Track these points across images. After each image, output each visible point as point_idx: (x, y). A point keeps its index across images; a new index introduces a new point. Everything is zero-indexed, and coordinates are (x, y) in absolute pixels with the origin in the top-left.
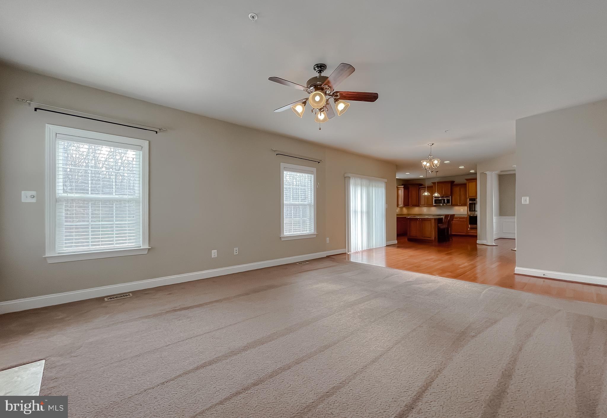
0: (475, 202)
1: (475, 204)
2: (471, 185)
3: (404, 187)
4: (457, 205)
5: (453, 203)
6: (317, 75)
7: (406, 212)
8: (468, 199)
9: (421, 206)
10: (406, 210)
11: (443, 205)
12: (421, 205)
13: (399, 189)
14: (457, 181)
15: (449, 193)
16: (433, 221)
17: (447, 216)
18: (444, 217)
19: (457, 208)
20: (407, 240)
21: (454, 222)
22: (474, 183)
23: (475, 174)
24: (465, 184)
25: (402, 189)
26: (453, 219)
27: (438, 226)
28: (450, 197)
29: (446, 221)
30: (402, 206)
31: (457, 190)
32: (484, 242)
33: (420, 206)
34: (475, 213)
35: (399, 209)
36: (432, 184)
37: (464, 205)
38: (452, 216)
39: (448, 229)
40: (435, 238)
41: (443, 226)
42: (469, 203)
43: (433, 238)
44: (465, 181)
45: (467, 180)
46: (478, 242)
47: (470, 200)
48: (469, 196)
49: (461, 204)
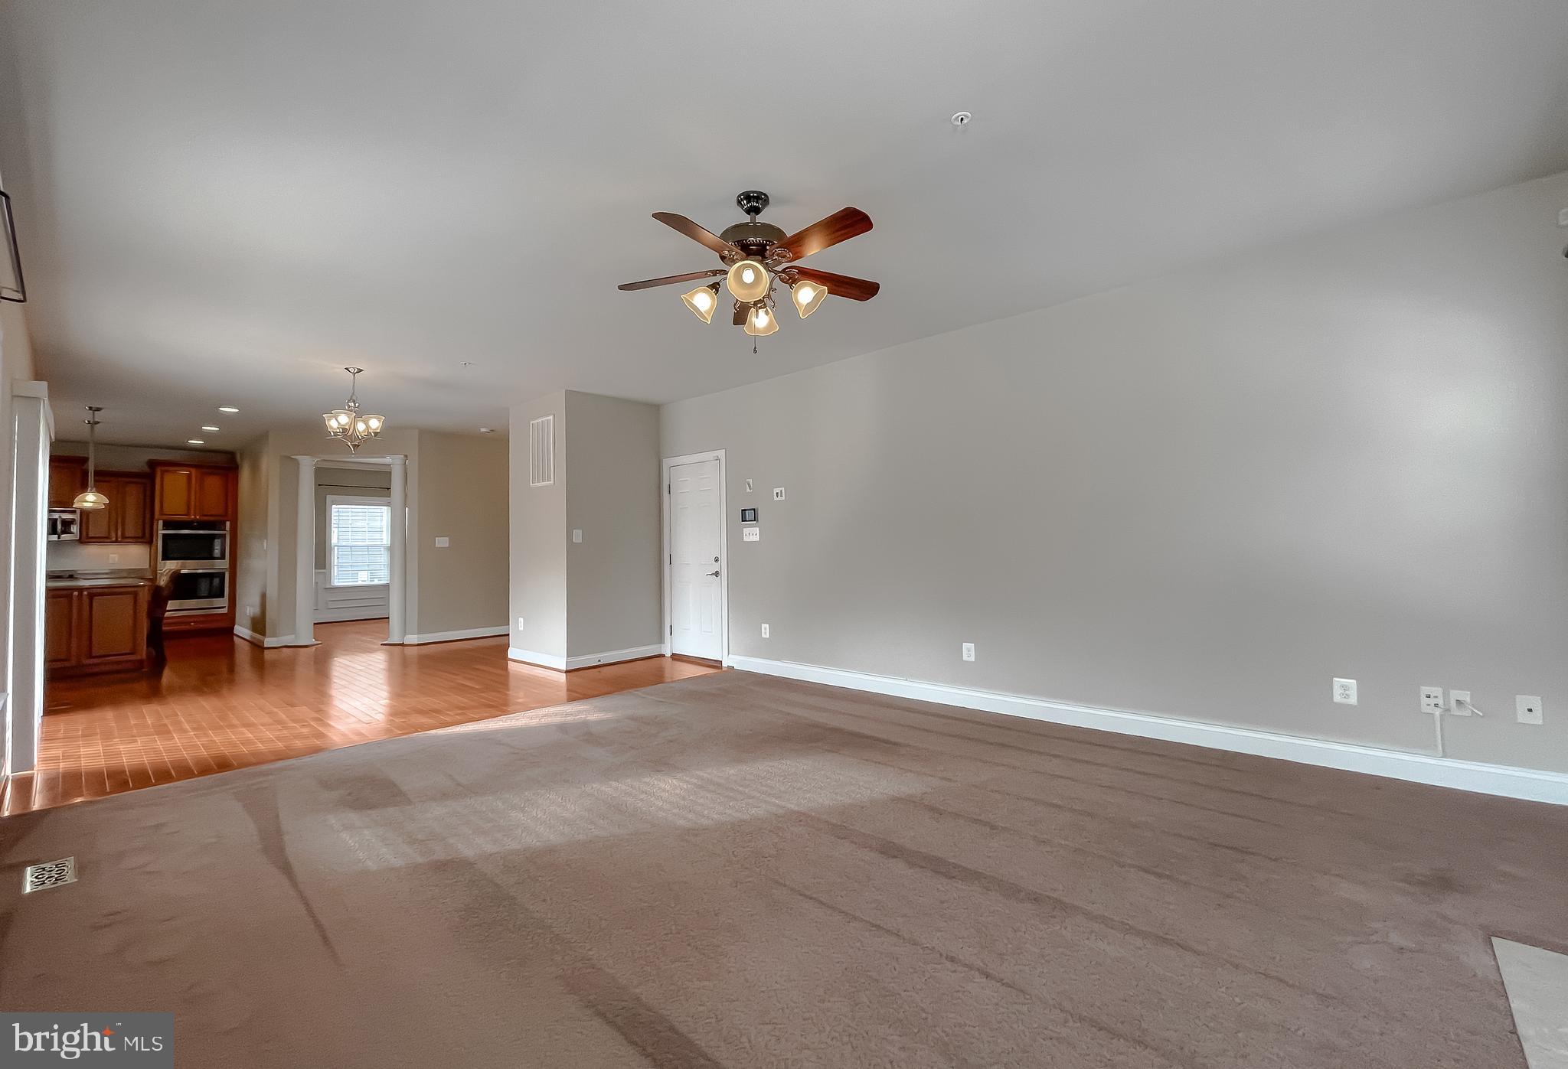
5: (90, 533)
6: (746, 218)
8: (161, 523)
42: (160, 535)
43: (143, 653)
45: (153, 464)
46: (269, 642)
47: (167, 526)
48: (162, 513)
49: (123, 537)
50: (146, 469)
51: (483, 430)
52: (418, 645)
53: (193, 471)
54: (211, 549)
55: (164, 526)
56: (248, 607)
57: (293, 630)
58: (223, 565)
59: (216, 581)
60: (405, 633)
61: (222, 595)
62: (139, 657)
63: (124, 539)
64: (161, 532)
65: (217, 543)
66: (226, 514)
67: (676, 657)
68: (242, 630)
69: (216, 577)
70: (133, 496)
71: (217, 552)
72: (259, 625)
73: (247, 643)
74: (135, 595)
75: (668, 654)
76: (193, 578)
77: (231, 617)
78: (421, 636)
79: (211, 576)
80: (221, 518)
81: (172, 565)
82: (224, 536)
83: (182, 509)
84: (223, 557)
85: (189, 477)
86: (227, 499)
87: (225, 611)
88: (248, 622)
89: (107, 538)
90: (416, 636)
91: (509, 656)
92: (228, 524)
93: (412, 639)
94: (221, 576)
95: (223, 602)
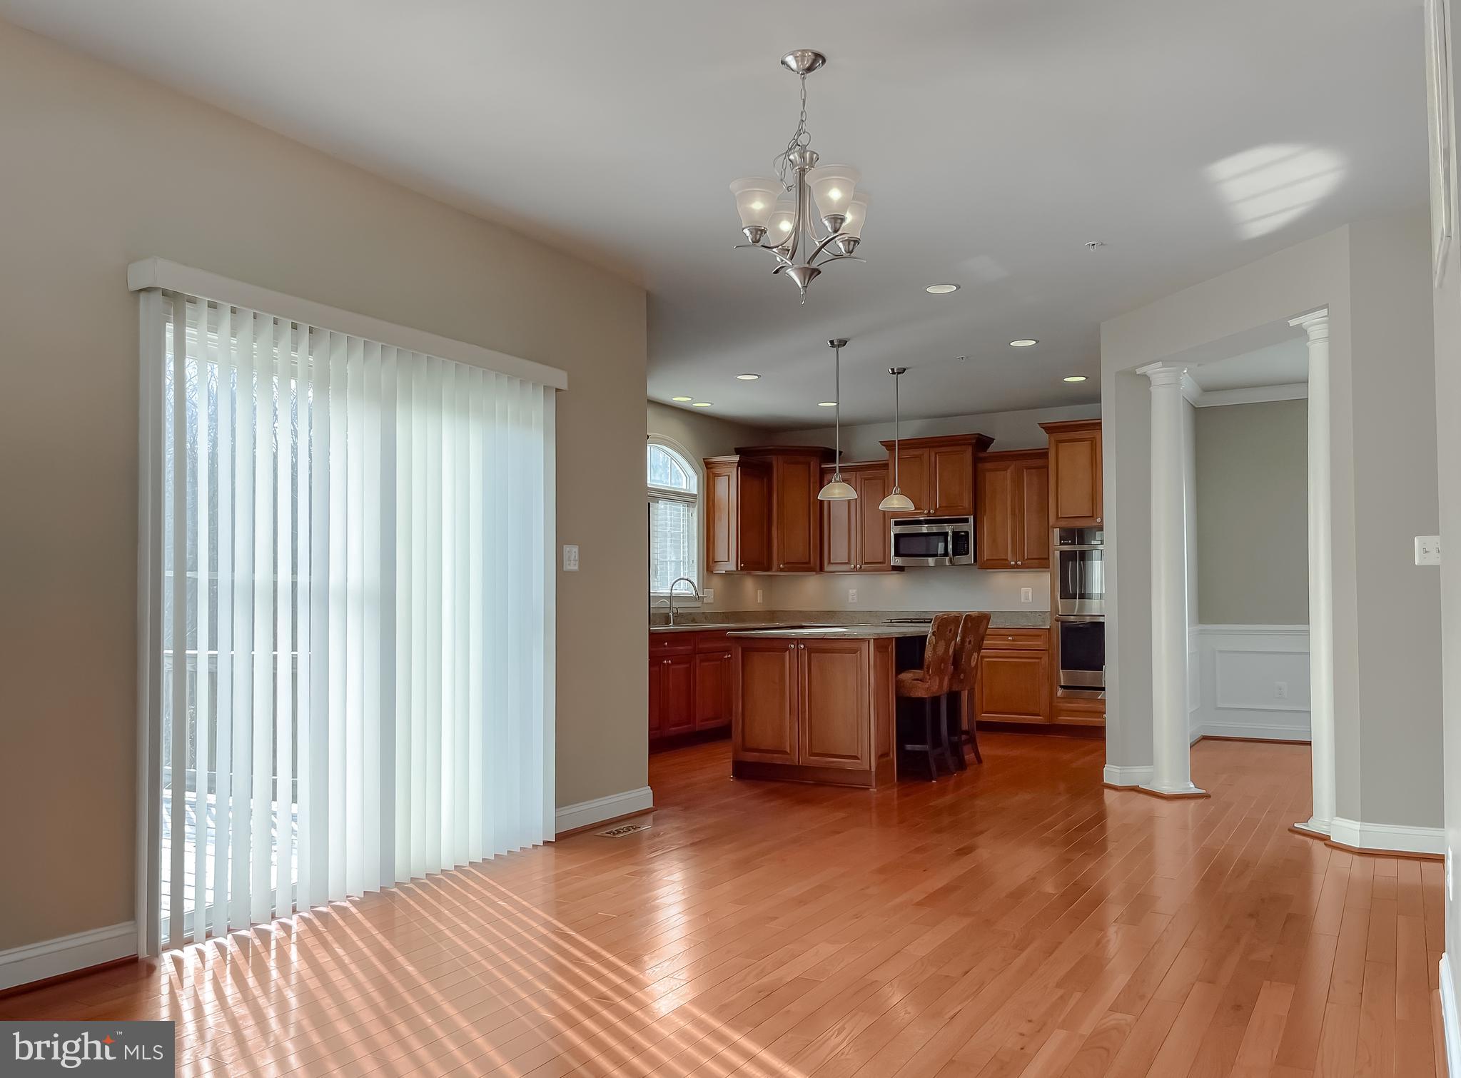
0: (1085, 547)
1: (1084, 556)
2: (1070, 459)
3: (740, 464)
4: (1000, 564)
5: (986, 554)
7: (760, 599)
8: (1057, 531)
9: (832, 568)
10: (760, 592)
11: (939, 565)
12: (829, 563)
13: (719, 475)
14: (1006, 436)
15: (967, 501)
16: (868, 654)
17: (946, 623)
18: (928, 629)
19: (1002, 580)
20: (728, 767)
21: (991, 650)
22: (1084, 448)
23: (1093, 397)
24: (1043, 454)
25: (734, 473)
26: (983, 640)
27: (899, 685)
28: (971, 519)
29: (940, 651)
30: (731, 567)
31: (1001, 482)
32: (1136, 775)
33: (827, 568)
34: (1082, 607)
35: (716, 582)
36: (883, 454)
37: (1041, 562)
38: (977, 623)
39: (954, 698)
40: (882, 756)
41: (923, 685)
42: (1057, 554)
43: (870, 762)
44: (1041, 439)
48: (1058, 515)
49: (1025, 558)
55: (1061, 539)
63: (1025, 563)
64: (1058, 549)
70: (1034, 490)
74: (858, 654)
89: (1006, 560)
90: (1354, 825)
93: (1345, 830)
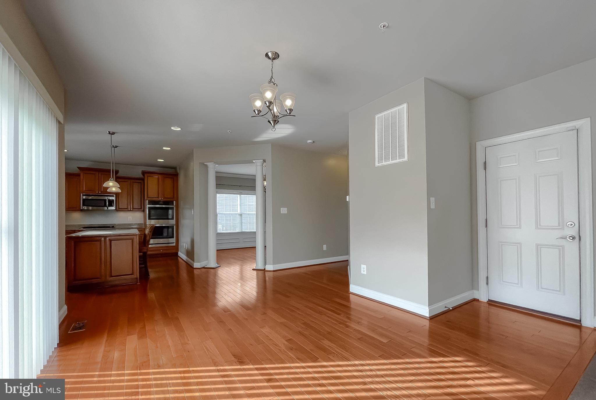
4: (124, 210)
5: (120, 207)
8: (147, 201)
19: (122, 214)
28: (115, 196)
31: (125, 185)
32: (203, 264)
37: (139, 209)
42: (147, 208)
45: (144, 173)
46: (196, 265)
47: (149, 204)
48: (148, 197)
49: (133, 208)
50: (142, 176)
51: (309, 141)
52: (274, 271)
53: (160, 176)
54: (167, 214)
55: (149, 203)
56: (185, 243)
57: (207, 258)
58: (173, 222)
59: (170, 230)
60: (265, 264)
61: (173, 237)
62: (135, 277)
63: (134, 210)
64: (148, 206)
65: (170, 211)
66: (174, 198)
67: (492, 303)
68: (182, 255)
69: (170, 228)
70: (136, 188)
71: (170, 217)
72: (190, 253)
73: (185, 263)
74: (132, 240)
75: (485, 300)
76: (161, 228)
77: (177, 247)
78: (275, 265)
79: (168, 227)
80: (171, 200)
81: (152, 222)
82: (172, 208)
83: (156, 196)
84: (173, 219)
85: (158, 178)
86: (174, 190)
87: (174, 244)
88: (185, 251)
89: (127, 209)
90: (272, 266)
91: (351, 290)
92: (174, 202)
93: (270, 267)
94: (172, 227)
95: (173, 240)
